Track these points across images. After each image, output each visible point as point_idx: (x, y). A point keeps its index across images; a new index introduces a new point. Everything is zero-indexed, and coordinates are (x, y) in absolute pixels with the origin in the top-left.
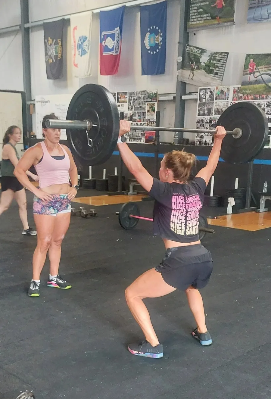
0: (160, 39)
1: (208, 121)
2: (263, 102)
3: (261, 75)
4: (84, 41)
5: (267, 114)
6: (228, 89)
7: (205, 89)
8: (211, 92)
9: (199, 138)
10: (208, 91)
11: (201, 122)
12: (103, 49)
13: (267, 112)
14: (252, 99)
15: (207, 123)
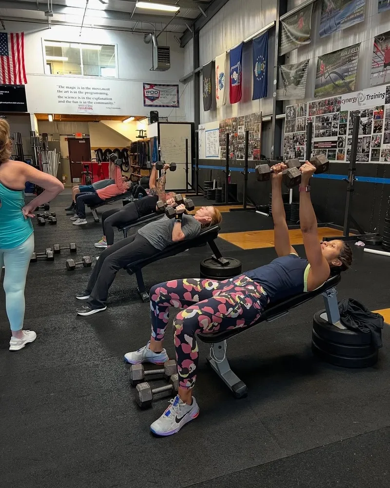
0: (264, 66)
1: (292, 137)
2: (331, 116)
3: (329, 75)
4: (222, 76)
5: (333, 127)
6: (306, 105)
7: (290, 107)
8: (294, 110)
9: (286, 154)
10: (292, 109)
11: (287, 139)
12: (232, 81)
13: (334, 125)
14: (323, 113)
15: (291, 139)
